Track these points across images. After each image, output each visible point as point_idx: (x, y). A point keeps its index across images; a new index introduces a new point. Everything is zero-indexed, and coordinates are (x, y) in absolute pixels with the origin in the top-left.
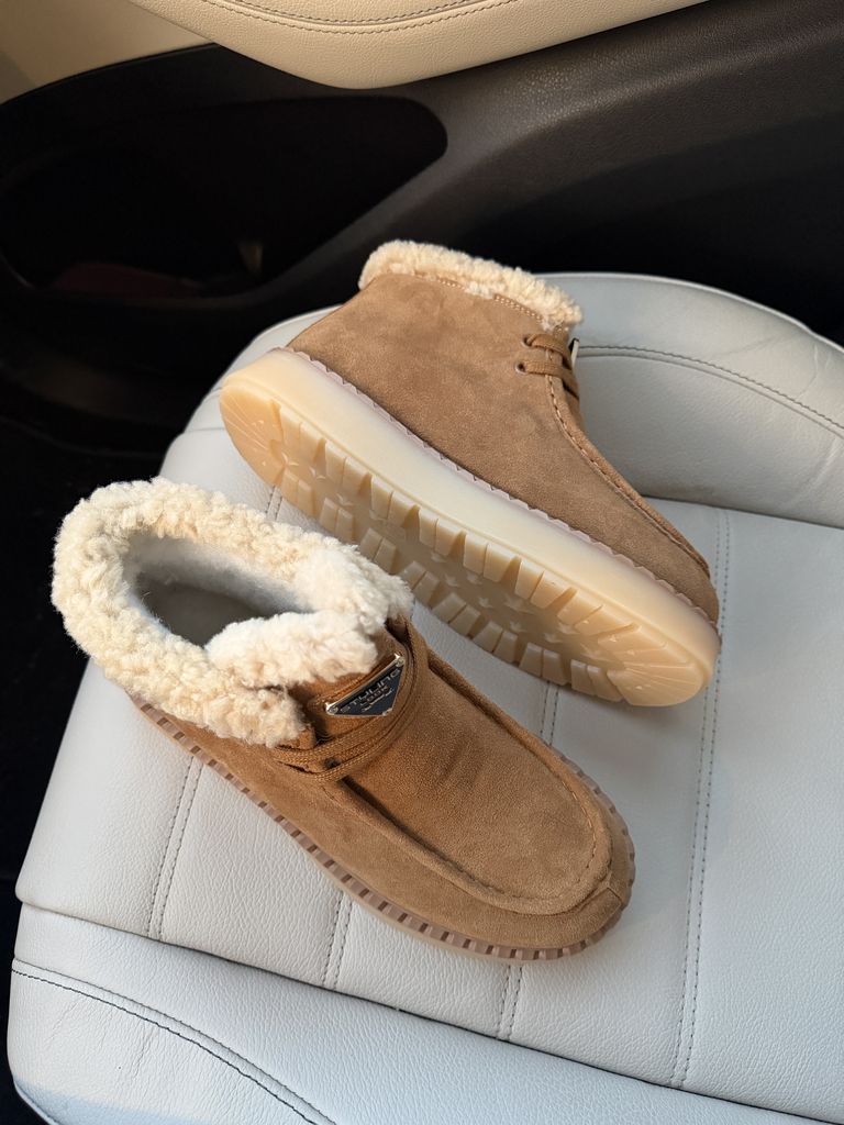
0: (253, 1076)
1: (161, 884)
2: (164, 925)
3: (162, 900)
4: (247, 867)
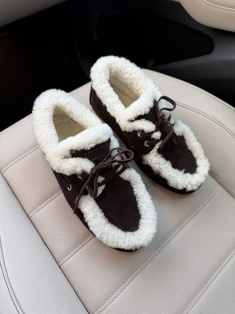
1: (13, 162)
2: (6, 171)
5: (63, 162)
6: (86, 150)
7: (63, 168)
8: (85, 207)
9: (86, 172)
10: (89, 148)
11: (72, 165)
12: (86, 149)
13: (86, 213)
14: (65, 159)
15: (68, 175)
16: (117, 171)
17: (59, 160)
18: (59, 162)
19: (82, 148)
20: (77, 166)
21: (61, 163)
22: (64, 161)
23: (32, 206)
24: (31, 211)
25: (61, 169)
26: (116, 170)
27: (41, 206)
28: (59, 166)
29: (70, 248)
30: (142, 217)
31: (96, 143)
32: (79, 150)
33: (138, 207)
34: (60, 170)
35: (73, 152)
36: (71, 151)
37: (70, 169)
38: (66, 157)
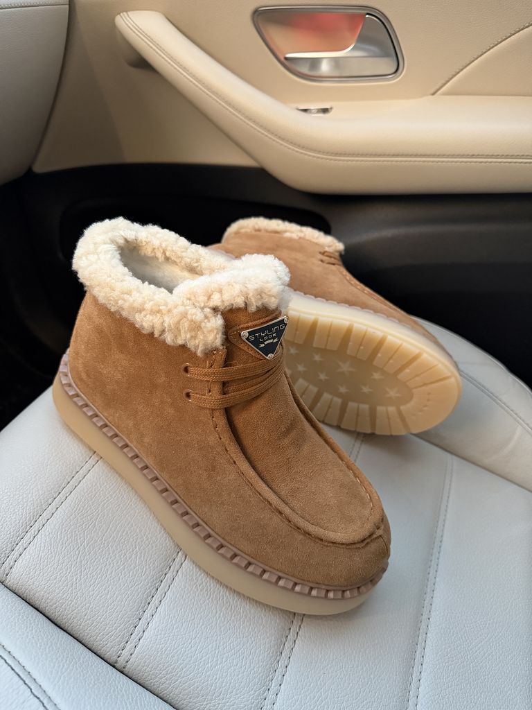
0: (42, 699)
1: (26, 538)
2: (13, 570)
3: (21, 549)
4: (93, 548)
24: (122, 645)
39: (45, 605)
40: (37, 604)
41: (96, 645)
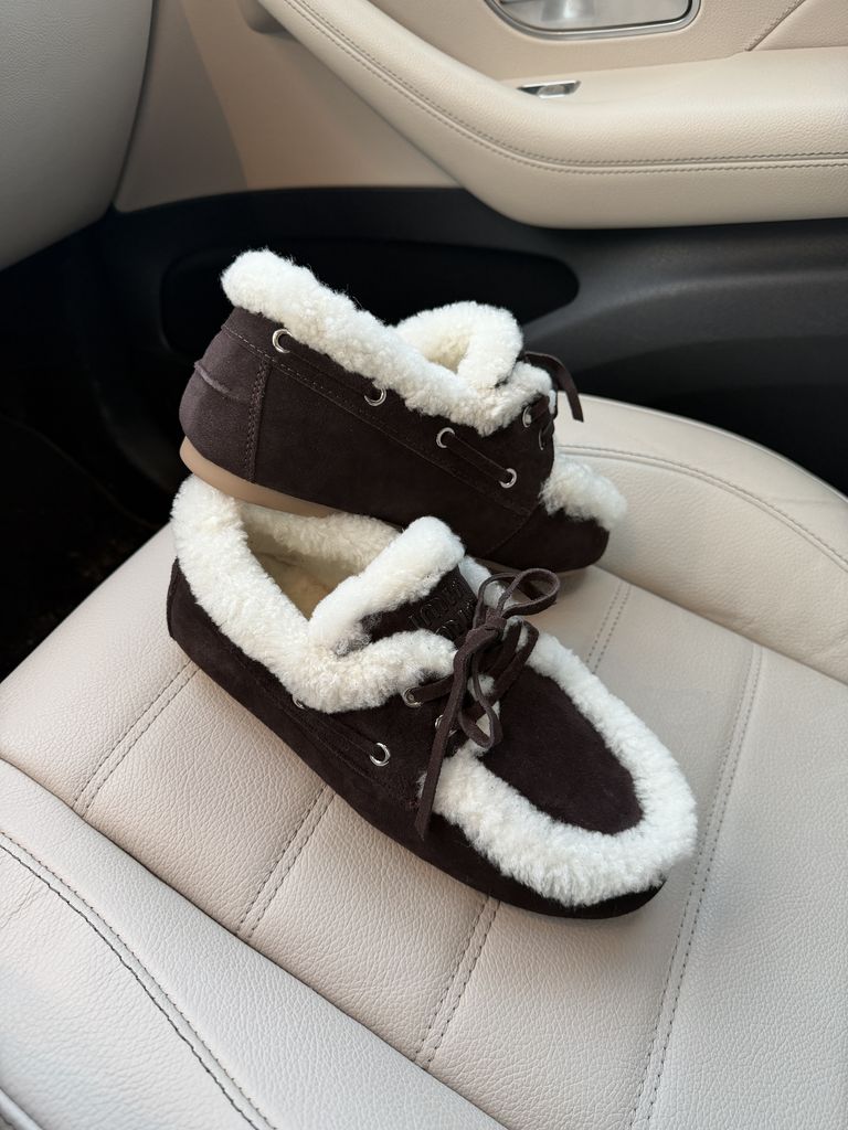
0: (135, 970)
1: (112, 758)
2: (96, 799)
3: (105, 774)
5: (348, 667)
6: (414, 603)
7: (355, 684)
8: (464, 796)
9: (435, 673)
10: (425, 593)
11: (382, 665)
12: (413, 599)
13: (473, 818)
14: (352, 653)
15: (374, 702)
16: (518, 649)
17: (334, 663)
18: (333, 670)
19: (402, 597)
20: (402, 664)
21: (342, 669)
22: (350, 663)
23: (244, 887)
24: (246, 906)
25: (346, 693)
26: (516, 645)
27: (275, 875)
28: (339, 682)
29: (436, 984)
30: (636, 773)
31: (439, 571)
32: (392, 607)
33: (610, 749)
34: (344, 698)
35: (373, 623)
36: (365, 621)
37: (382, 678)
38: (354, 647)
39: (140, 849)
40: (129, 846)
41: (209, 905)
